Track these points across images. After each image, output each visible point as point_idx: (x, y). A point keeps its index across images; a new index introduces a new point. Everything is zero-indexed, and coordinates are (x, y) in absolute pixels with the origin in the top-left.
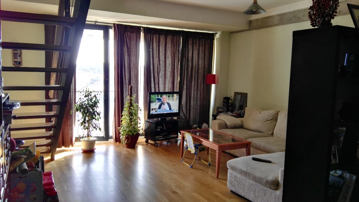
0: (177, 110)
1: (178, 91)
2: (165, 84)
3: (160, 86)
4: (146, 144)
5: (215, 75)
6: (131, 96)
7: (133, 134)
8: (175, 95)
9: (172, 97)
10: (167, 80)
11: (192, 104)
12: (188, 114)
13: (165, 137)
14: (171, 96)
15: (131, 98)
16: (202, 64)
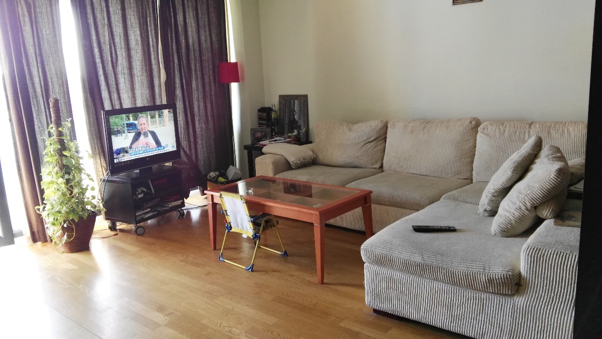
0: (173, 146)
1: (164, 102)
2: (133, 89)
3: (121, 95)
4: (113, 233)
5: (236, 64)
6: (58, 124)
7: (81, 218)
8: (166, 112)
9: (160, 116)
10: (136, 80)
11: (198, 130)
12: (193, 151)
13: (156, 210)
14: (157, 116)
15: (60, 129)
16: (206, 41)
